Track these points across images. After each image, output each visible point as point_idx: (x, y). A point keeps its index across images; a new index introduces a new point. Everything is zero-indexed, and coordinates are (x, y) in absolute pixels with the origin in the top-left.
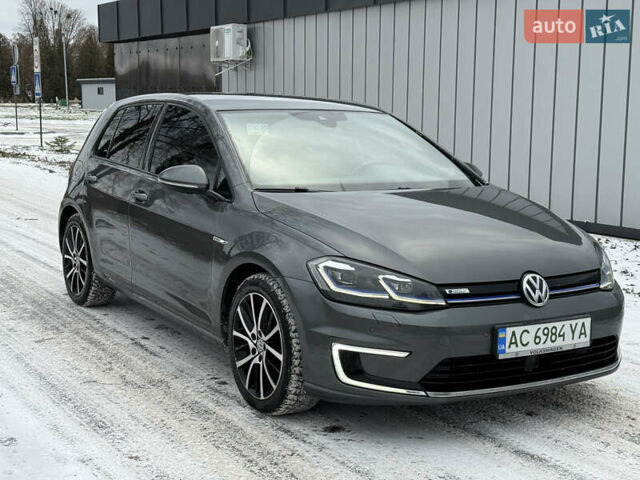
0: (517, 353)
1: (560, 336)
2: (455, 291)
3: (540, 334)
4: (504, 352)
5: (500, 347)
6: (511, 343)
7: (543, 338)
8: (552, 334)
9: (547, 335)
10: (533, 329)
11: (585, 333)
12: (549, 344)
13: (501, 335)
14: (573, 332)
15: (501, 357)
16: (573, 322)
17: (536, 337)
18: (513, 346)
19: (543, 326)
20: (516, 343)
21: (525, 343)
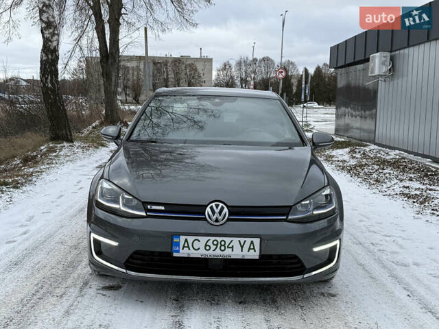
0: (189, 254)
1: (228, 247)
2: (154, 207)
3: (210, 243)
4: (178, 251)
5: (175, 248)
6: (184, 247)
7: (213, 247)
8: (221, 245)
9: (217, 245)
10: (203, 240)
11: (254, 249)
12: (218, 252)
13: (176, 240)
14: (242, 247)
15: (175, 255)
16: (242, 240)
17: (206, 245)
18: (186, 249)
19: (212, 239)
20: (188, 247)
21: (196, 248)
